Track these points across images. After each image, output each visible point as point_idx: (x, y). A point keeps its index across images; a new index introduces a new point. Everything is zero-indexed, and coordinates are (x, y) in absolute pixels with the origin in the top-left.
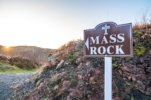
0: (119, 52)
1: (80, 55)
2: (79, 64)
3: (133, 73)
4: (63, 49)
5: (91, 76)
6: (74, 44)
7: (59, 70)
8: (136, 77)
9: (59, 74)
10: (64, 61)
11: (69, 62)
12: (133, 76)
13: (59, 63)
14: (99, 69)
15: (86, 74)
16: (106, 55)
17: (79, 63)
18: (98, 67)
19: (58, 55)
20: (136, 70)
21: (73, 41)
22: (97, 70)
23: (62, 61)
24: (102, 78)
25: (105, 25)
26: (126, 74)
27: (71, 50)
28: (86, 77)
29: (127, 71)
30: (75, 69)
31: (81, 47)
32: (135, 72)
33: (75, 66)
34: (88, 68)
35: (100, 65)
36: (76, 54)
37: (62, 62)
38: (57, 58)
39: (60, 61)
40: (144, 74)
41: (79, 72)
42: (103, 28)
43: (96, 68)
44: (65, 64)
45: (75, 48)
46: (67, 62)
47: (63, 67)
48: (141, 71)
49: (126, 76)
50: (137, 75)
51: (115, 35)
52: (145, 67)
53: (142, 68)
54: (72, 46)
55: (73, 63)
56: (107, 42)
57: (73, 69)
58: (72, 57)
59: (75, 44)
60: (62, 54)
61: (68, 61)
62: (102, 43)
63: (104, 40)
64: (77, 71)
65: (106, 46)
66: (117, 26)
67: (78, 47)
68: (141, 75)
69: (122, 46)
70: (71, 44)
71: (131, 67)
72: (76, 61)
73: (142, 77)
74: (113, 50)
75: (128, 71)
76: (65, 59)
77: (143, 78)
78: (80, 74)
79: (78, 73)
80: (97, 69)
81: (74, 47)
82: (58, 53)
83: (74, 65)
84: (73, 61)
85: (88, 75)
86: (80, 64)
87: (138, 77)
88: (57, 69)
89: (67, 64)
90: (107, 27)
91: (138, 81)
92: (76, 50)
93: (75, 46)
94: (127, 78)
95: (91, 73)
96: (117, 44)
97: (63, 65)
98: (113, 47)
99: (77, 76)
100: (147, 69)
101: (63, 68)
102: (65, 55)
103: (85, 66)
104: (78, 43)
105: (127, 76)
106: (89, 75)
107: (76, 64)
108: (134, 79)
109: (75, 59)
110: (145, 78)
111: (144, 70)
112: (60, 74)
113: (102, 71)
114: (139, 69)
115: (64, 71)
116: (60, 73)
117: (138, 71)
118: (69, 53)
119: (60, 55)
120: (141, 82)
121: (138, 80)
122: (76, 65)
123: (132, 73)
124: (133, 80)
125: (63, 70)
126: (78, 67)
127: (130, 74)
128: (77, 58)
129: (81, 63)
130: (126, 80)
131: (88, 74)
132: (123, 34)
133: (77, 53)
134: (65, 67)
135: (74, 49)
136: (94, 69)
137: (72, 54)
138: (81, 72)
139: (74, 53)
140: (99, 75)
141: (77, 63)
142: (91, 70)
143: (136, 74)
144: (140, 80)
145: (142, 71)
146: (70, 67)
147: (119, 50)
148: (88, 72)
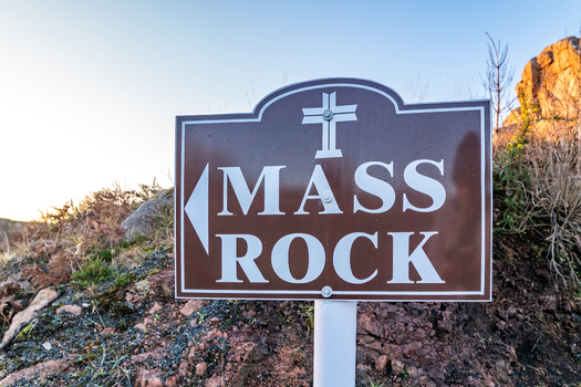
0: (413, 273)
1: (148, 262)
2: (144, 308)
3: (394, 342)
4: (56, 229)
5: (208, 374)
6: (119, 203)
7: (19, 351)
8: (405, 356)
9: (18, 375)
10: (54, 294)
11: (89, 299)
12: (393, 351)
13: (26, 305)
14: (250, 334)
15: (184, 364)
16: (327, 291)
17: (147, 303)
18: (246, 321)
19: (20, 259)
20: (406, 325)
21: (112, 189)
22: (242, 338)
23: (45, 296)
24: (265, 376)
25: (325, 95)
26: (370, 349)
27: (102, 236)
28: (181, 378)
29: (371, 335)
30: (120, 339)
31: (155, 222)
32: (401, 336)
33: (122, 321)
34: (192, 330)
35: (251, 312)
36: (130, 257)
37: (45, 302)
38: (9, 281)
39: (31, 296)
40: (432, 337)
41: (144, 356)
42: (311, 116)
43: (235, 329)
44: (64, 312)
45: (124, 225)
46: (76, 303)
47: (46, 327)
48: (420, 330)
49: (368, 357)
50: (409, 347)
51: (390, 167)
52: (433, 311)
53: (424, 315)
54: (108, 215)
55: (107, 307)
56: (332, 208)
57: (109, 338)
58: (106, 273)
59: (125, 204)
60: (44, 257)
61: (78, 295)
62: (301, 211)
63: (314, 191)
64: (131, 351)
65: (330, 231)
66: (402, 106)
67: (139, 221)
68: (420, 344)
69: (428, 235)
70: (103, 206)
71: (385, 314)
72: (129, 297)
73: (426, 351)
74: (372, 260)
75: (375, 333)
76: (63, 285)
77: (427, 357)
78: (151, 363)
79: (138, 363)
80: (237, 334)
81: (119, 222)
82: (24, 249)
83: (116, 317)
84: (111, 296)
85: (194, 370)
86: (152, 311)
87: (410, 352)
88: (10, 343)
89: (75, 310)
90: (334, 109)
91: (412, 371)
92: (130, 235)
93: (123, 217)
94: (373, 365)
95: (208, 360)
96: (397, 220)
97: (46, 321)
98: (374, 238)
99: (133, 379)
100: (441, 318)
101: (50, 334)
102: (64, 260)
103: (175, 319)
104: (139, 200)
105: (373, 355)
106: (201, 367)
107: (126, 312)
108: (398, 365)
109: (124, 287)
110: (434, 354)
111: (431, 325)
112: (27, 373)
113: (264, 340)
114: (415, 320)
115: (53, 354)
116: (22, 366)
117: (411, 329)
118: (88, 252)
119: (31, 260)
120: (420, 371)
121: (409, 364)
122: (129, 315)
123: (391, 342)
124: (394, 368)
125: (47, 346)
126: (140, 326)
127: (383, 345)
128: (133, 278)
129: (157, 306)
130: (368, 373)
131: (196, 362)
132: (440, 165)
133: (135, 250)
134: (61, 328)
135: (119, 232)
136: (226, 335)
137: (108, 258)
138: (155, 354)
139: (118, 252)
140: (252, 361)
141: (131, 306)
142: (211, 342)
143: (403, 342)
144: (418, 363)
145: (423, 328)
146: (93, 326)
147: (410, 261)
148: (192, 354)
